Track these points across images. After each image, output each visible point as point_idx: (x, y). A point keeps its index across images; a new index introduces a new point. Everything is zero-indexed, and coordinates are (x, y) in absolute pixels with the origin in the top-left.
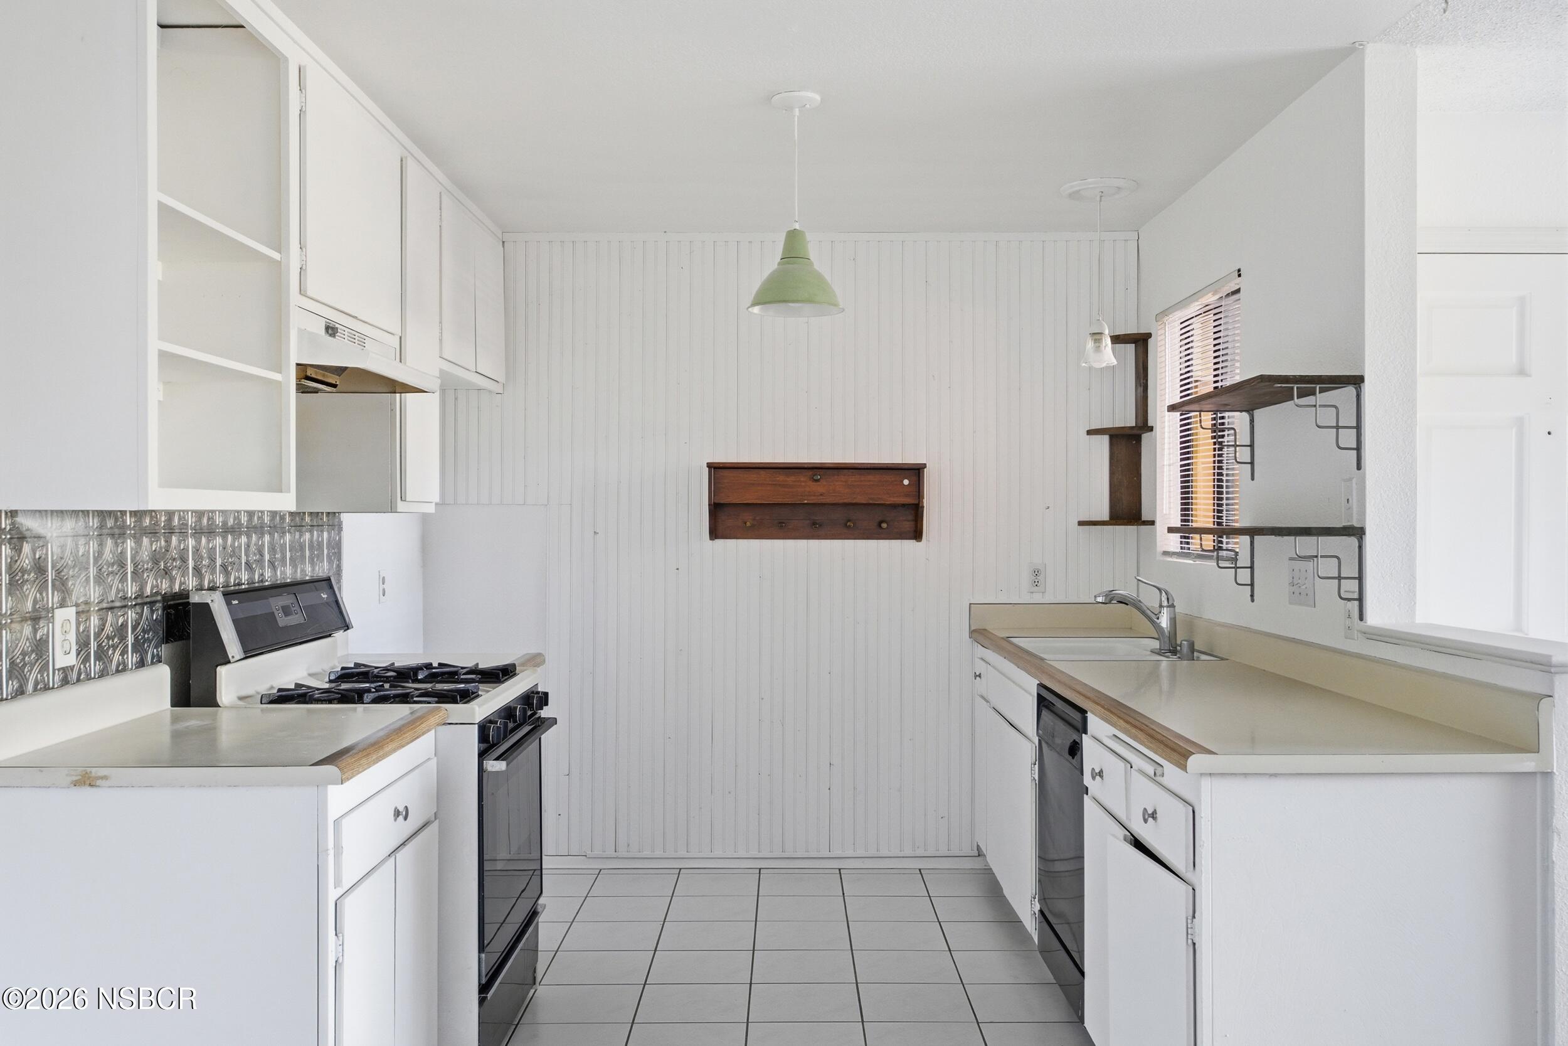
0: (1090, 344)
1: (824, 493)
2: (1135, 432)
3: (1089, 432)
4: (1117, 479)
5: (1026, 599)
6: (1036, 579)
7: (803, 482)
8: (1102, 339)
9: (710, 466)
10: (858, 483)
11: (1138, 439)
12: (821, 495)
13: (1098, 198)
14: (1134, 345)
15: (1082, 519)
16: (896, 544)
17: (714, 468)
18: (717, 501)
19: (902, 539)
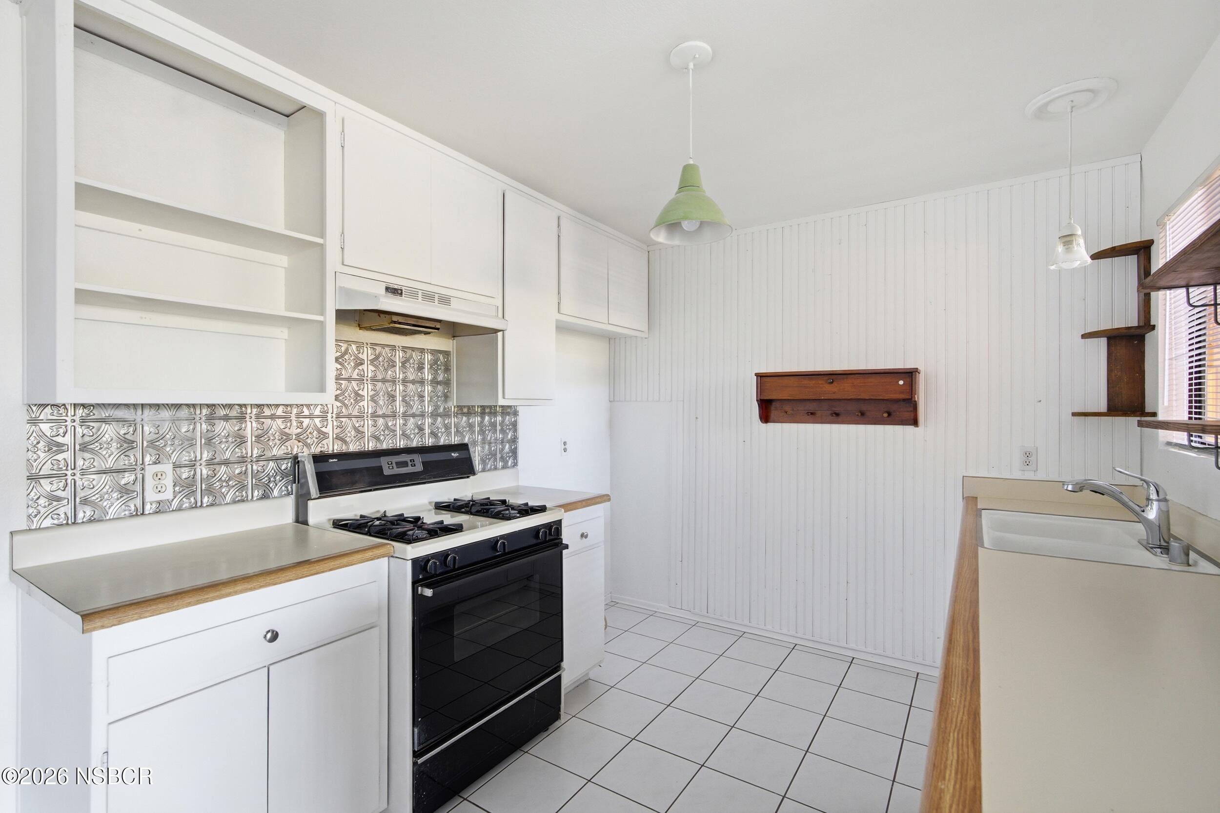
0: (1060, 248)
1: (835, 392)
2: (1139, 332)
3: (1084, 336)
4: (1116, 375)
5: (1017, 474)
6: (1028, 459)
7: (822, 384)
8: (1073, 240)
9: (757, 375)
10: (863, 384)
11: (1141, 339)
12: (834, 393)
13: (1069, 109)
14: (1136, 256)
15: (1076, 411)
16: (899, 429)
17: (760, 376)
18: (762, 398)
19: (903, 425)
